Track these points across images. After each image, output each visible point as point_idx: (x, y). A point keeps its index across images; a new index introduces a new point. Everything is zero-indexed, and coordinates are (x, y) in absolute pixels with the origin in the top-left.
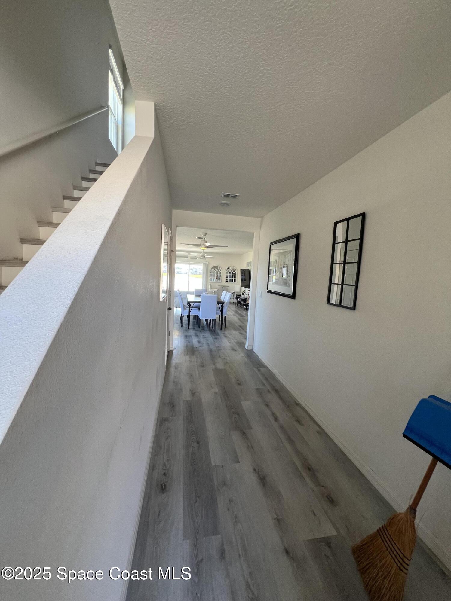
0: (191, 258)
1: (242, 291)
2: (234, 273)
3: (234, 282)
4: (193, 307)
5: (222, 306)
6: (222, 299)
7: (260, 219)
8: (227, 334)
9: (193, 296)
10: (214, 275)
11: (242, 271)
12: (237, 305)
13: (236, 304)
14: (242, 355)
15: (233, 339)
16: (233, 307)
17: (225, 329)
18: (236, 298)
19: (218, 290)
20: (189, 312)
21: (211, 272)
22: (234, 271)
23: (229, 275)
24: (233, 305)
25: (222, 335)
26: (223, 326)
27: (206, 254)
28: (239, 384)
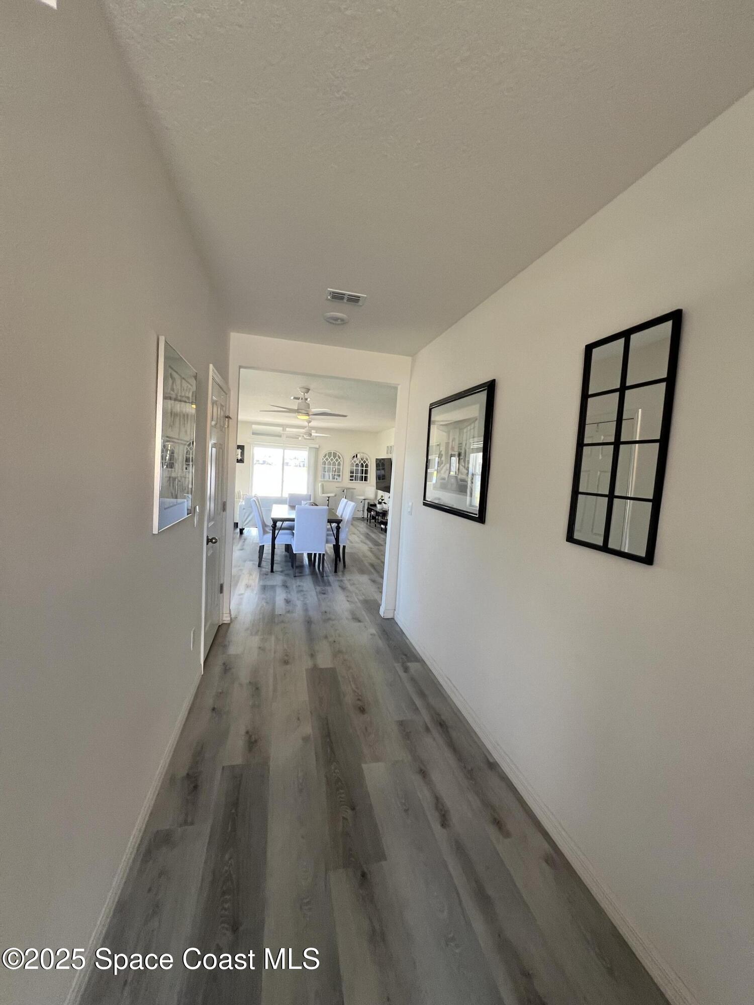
0: (287, 438)
1: (379, 497)
2: (364, 465)
3: (365, 481)
4: (281, 529)
5: (338, 528)
6: (339, 513)
7: (410, 359)
8: (346, 582)
9: (286, 507)
10: (328, 468)
11: (378, 462)
12: (370, 523)
13: (367, 520)
14: (373, 630)
15: (356, 594)
16: (363, 527)
17: (343, 572)
18: (367, 510)
19: (335, 496)
20: (274, 538)
21: (324, 463)
22: (365, 462)
23: (355, 468)
24: (363, 523)
25: (335, 585)
26: (341, 565)
27: (312, 431)
28: (362, 710)
